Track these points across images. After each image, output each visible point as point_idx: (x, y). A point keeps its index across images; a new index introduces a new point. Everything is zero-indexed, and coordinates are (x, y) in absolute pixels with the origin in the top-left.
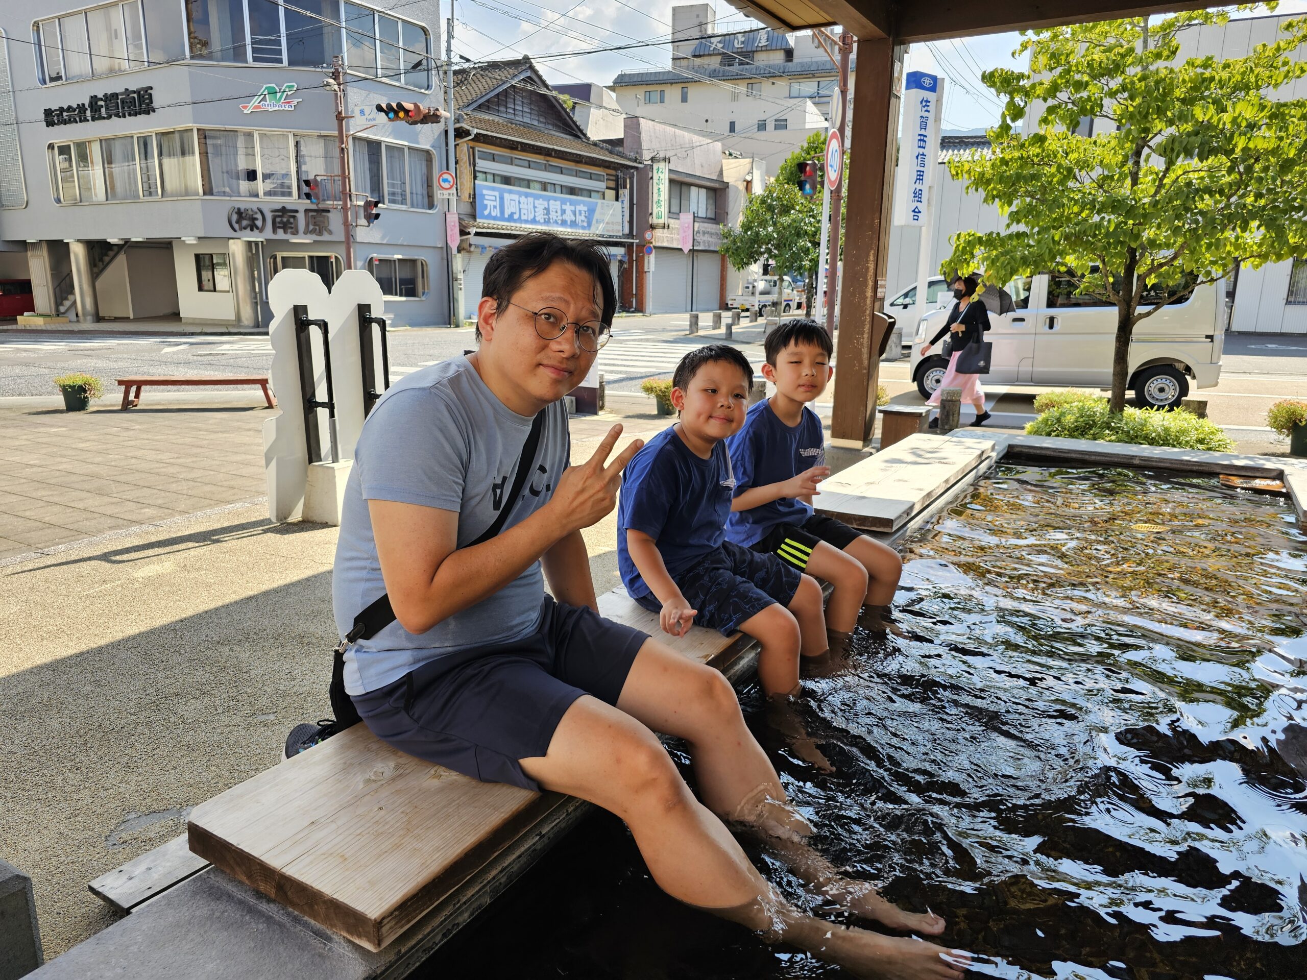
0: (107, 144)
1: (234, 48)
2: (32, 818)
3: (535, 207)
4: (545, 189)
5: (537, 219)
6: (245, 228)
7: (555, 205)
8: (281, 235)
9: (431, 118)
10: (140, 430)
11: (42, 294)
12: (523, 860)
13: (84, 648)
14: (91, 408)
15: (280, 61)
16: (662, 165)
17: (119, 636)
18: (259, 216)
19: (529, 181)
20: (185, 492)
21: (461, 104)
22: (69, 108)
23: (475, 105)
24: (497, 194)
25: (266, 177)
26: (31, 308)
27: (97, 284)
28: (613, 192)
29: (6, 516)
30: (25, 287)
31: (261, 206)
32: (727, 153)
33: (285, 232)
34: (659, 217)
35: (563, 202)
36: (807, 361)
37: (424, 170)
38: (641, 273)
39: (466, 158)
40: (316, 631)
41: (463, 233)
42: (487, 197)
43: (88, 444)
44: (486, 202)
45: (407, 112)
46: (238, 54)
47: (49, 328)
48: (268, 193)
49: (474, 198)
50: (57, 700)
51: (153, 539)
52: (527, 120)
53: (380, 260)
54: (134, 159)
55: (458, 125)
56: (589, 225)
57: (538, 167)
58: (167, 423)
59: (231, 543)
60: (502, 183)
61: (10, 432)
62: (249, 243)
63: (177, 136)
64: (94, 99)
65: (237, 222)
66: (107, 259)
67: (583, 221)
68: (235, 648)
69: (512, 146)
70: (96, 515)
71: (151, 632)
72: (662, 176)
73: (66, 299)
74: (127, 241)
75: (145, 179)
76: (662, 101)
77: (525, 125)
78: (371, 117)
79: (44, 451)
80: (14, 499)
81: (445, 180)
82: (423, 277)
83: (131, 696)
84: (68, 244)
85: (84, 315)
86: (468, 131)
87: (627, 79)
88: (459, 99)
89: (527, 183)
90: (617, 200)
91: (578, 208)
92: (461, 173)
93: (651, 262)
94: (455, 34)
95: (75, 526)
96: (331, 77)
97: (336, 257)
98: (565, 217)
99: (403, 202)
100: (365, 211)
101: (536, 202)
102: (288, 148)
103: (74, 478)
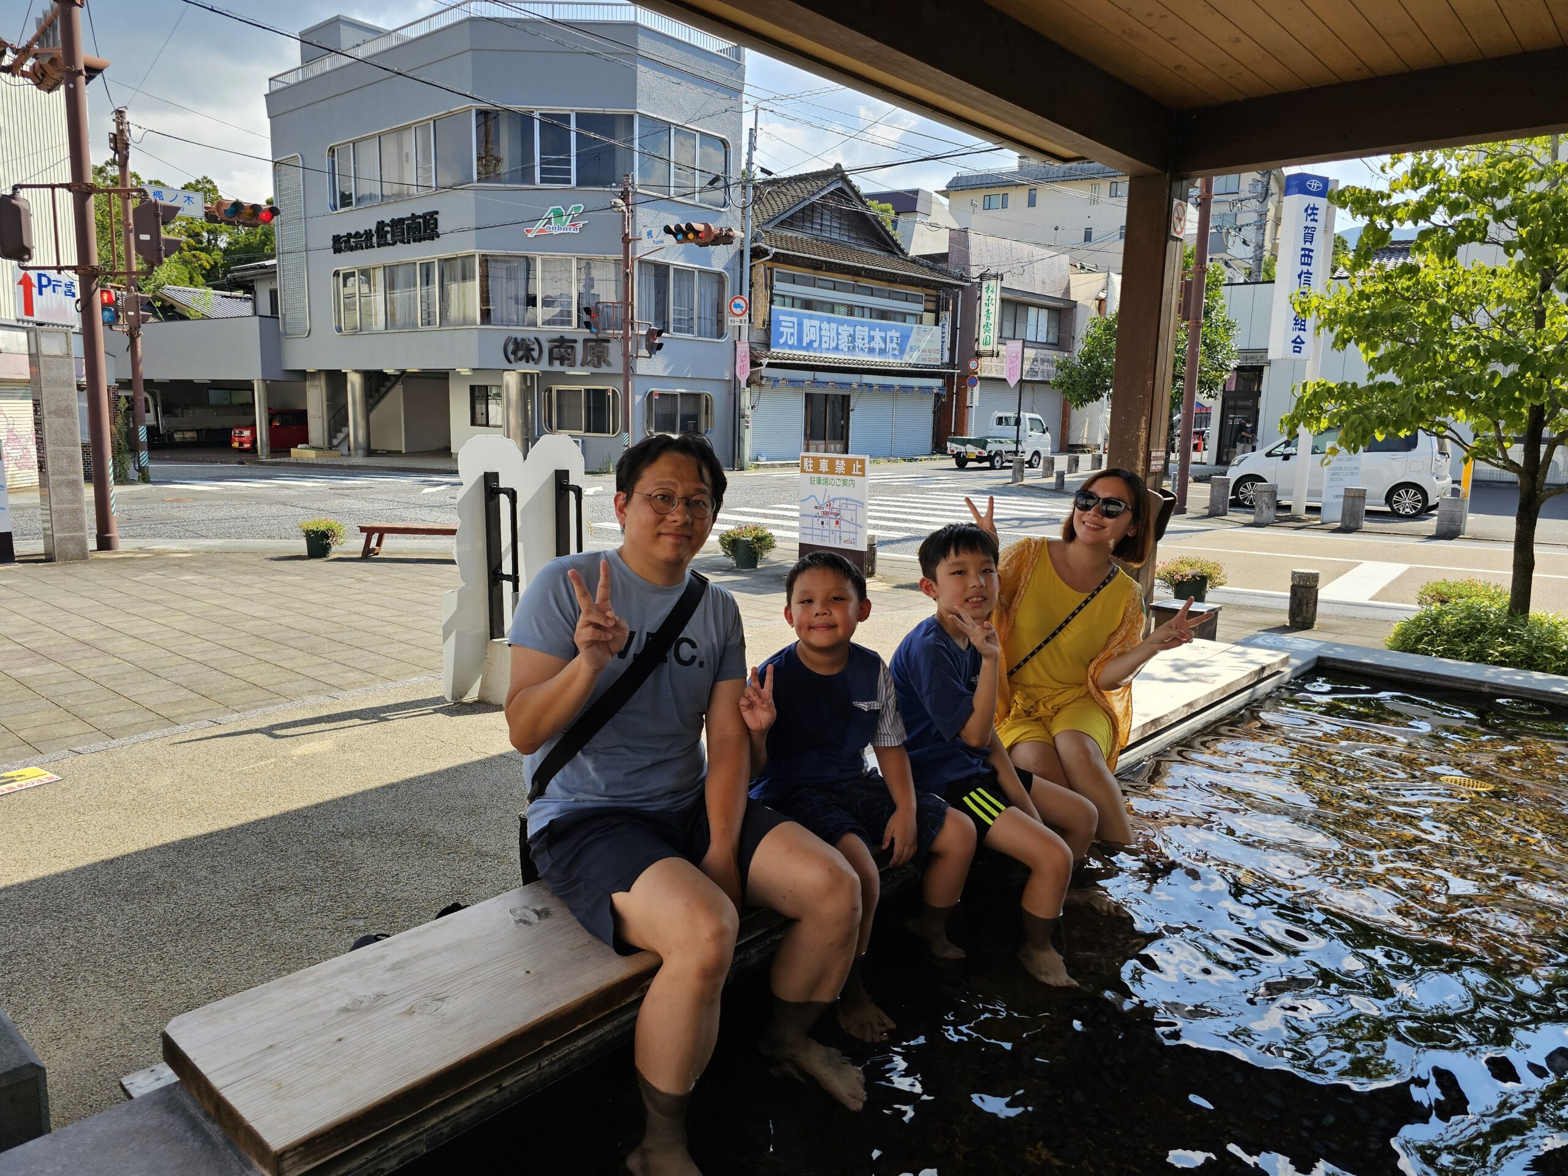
0: (390, 271)
1: (523, 169)
2: (104, 1005)
3: (838, 334)
4: (852, 314)
5: (840, 347)
6: (521, 359)
7: (862, 332)
8: (557, 367)
9: (725, 238)
10: (373, 582)
11: (317, 427)
12: (474, 1112)
13: (215, 828)
14: (332, 555)
15: (568, 181)
16: (992, 283)
17: (253, 818)
18: (536, 347)
19: (833, 304)
20: (394, 655)
21: (761, 220)
22: (357, 233)
23: (777, 221)
24: (795, 319)
25: (547, 303)
26: (305, 440)
27: (372, 416)
28: (932, 316)
29: (215, 672)
30: (301, 417)
31: (538, 336)
32: (1078, 266)
33: (562, 364)
34: (985, 344)
35: (872, 328)
36: (972, 571)
37: (715, 295)
38: (962, 408)
39: (762, 281)
40: (442, 829)
41: (754, 364)
42: (783, 324)
43: (317, 596)
44: (782, 329)
45: (696, 233)
46: (526, 176)
47: (320, 462)
48: (547, 322)
49: (769, 325)
50: (171, 884)
51: (325, 712)
52: (835, 236)
53: (660, 395)
54: (415, 285)
55: (755, 245)
56: (902, 352)
57: (844, 288)
58: (401, 575)
59: (398, 723)
60: (802, 308)
61: (247, 579)
62: (524, 375)
63: (459, 262)
64: (381, 225)
65: (513, 353)
66: (383, 390)
67: (894, 349)
68: (356, 842)
69: (816, 266)
70: (300, 677)
71: (284, 816)
72: (993, 296)
73: (340, 431)
74: (403, 372)
75: (425, 307)
76: (1004, 206)
77: (834, 242)
78: (659, 239)
79: (272, 602)
80: (228, 654)
81: (738, 306)
82: (707, 413)
83: (240, 886)
84: (346, 373)
85: (356, 448)
86: (767, 250)
87: (963, 183)
88: (760, 215)
89: (831, 307)
90: (937, 324)
91: (889, 334)
92: (756, 297)
93: (975, 395)
94: (759, 144)
95: (276, 689)
96: (620, 197)
97: (614, 391)
98: (873, 344)
99: (690, 330)
100: (647, 340)
101: (840, 328)
102: (570, 272)
103: (292, 634)
